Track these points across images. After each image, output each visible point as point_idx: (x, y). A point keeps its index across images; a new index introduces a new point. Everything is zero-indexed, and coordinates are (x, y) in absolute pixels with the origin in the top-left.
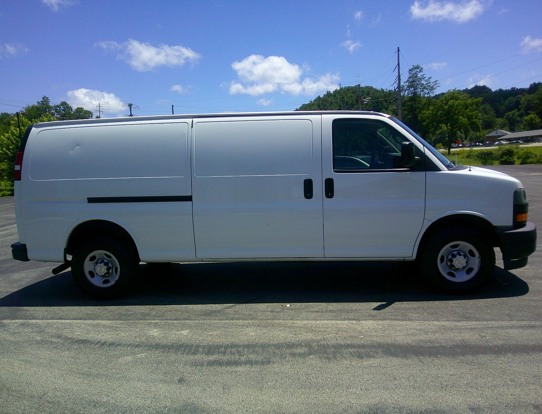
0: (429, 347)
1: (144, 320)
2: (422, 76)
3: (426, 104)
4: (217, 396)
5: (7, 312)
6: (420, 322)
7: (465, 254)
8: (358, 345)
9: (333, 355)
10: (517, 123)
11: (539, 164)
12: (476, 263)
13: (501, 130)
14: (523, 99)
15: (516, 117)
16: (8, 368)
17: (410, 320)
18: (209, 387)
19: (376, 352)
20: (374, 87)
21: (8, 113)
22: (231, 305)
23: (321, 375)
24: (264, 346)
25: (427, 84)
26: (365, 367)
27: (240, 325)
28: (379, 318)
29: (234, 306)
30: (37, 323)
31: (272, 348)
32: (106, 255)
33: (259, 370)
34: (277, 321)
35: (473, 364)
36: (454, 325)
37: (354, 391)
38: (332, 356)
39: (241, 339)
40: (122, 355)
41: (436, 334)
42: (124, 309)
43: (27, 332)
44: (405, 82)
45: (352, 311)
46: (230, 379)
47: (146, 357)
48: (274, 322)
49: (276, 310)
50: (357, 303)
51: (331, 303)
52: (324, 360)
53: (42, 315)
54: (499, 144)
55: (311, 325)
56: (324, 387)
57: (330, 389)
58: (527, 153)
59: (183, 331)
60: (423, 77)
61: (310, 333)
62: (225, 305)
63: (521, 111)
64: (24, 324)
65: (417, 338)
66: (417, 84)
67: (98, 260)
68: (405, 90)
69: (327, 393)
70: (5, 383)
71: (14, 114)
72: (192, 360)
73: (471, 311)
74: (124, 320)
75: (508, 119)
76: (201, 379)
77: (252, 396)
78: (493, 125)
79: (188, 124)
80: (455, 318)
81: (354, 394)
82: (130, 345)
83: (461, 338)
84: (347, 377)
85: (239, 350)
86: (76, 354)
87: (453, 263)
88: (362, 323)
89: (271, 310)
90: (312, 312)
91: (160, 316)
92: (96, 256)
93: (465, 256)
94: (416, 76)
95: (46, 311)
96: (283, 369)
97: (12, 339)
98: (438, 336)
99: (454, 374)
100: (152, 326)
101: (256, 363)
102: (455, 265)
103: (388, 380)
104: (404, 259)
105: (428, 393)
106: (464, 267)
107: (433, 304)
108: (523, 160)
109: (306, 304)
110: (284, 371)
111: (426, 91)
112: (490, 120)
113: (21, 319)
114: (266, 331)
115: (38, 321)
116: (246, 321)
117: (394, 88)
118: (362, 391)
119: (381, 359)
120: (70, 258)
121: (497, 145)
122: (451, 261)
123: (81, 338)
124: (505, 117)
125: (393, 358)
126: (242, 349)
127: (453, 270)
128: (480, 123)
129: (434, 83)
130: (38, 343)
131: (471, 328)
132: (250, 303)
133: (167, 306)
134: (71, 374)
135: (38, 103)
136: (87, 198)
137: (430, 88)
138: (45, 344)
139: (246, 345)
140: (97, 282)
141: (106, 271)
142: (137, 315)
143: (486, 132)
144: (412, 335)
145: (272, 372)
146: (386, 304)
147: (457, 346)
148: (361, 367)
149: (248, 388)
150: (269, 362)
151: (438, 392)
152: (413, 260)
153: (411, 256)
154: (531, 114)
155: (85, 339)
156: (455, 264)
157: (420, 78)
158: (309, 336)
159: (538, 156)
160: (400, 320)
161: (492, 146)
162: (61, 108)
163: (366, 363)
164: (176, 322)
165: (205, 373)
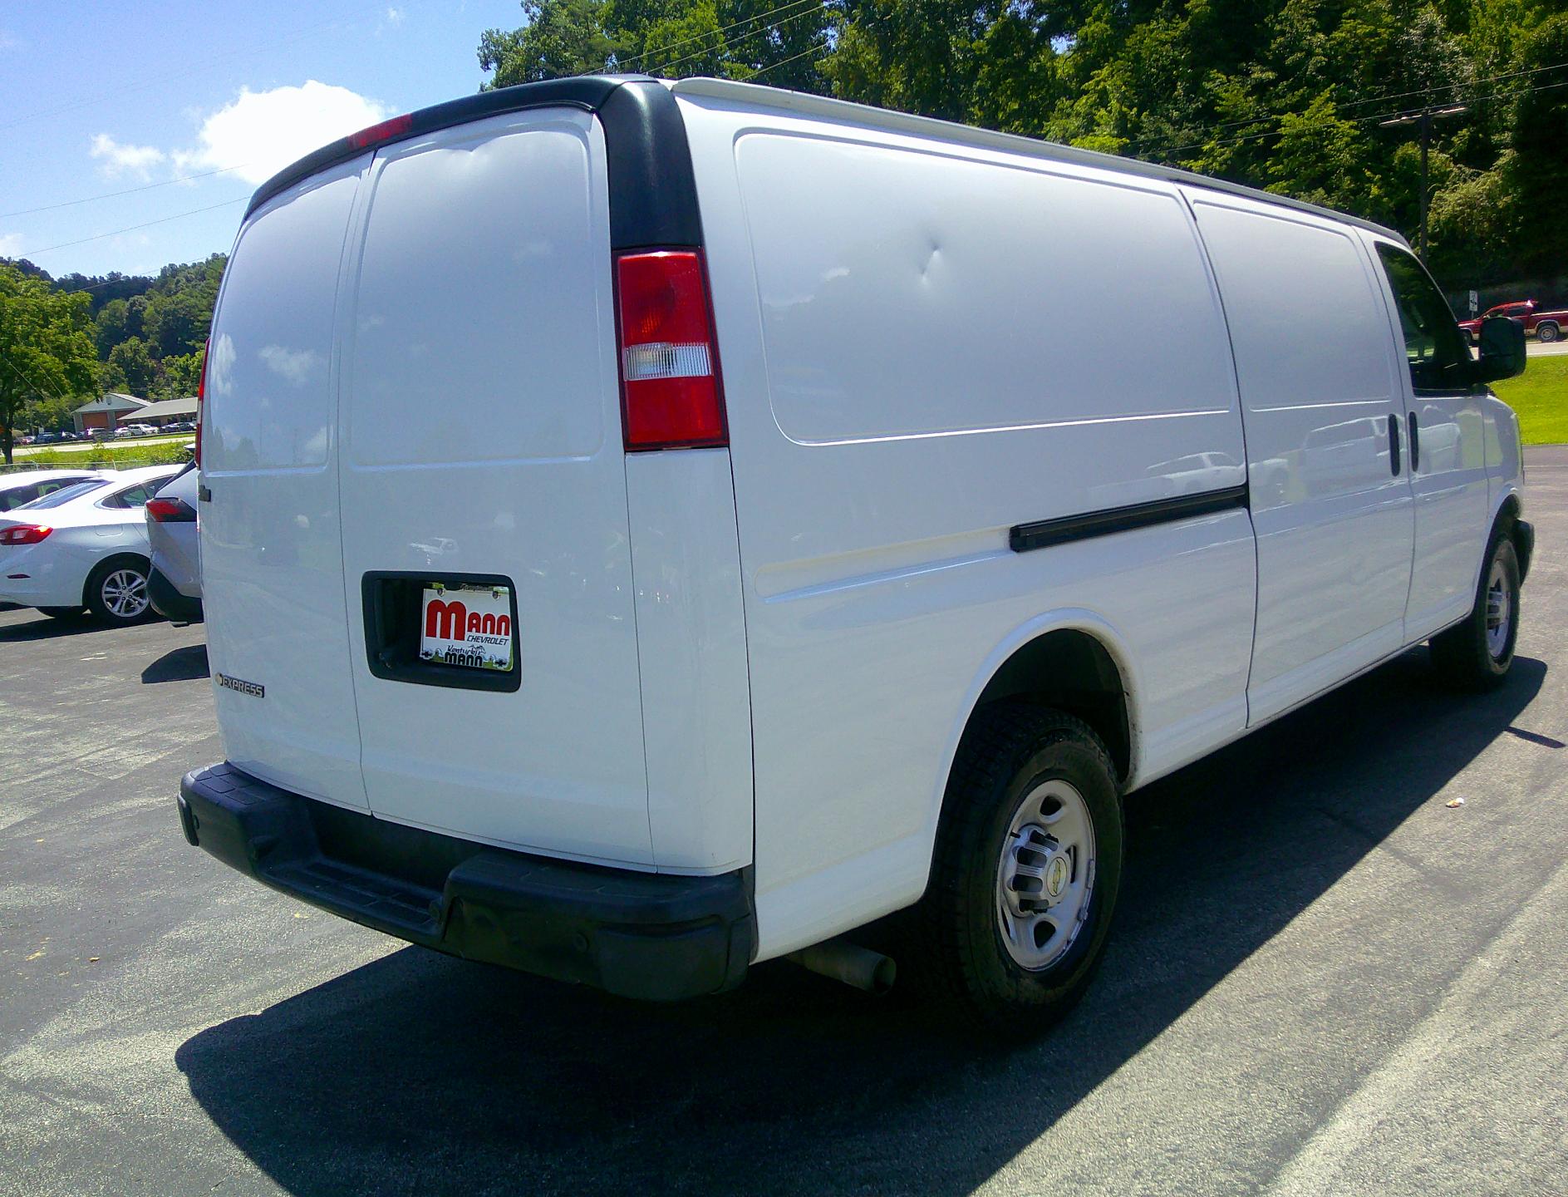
10: (149, 376)
14: (150, 309)
15: (143, 357)
63: (152, 342)
75: (121, 361)
124: (115, 358)
153: (1470, 609)
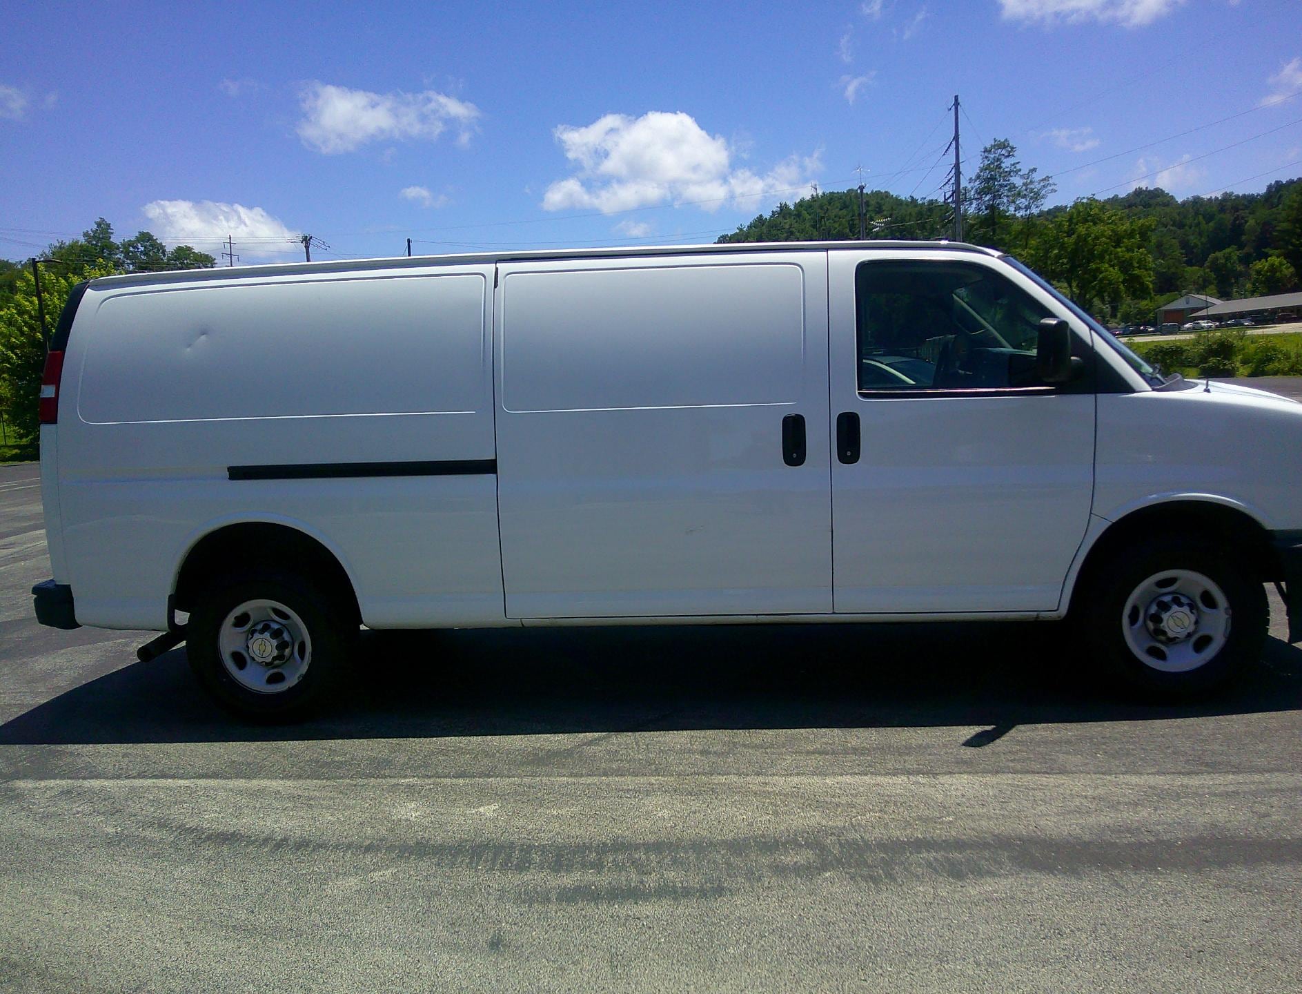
0: (1130, 845)
1: (378, 777)
2: (1013, 167)
3: (1021, 232)
4: (599, 987)
5: (25, 759)
6: (1091, 779)
7: (1191, 600)
8: (944, 841)
9: (885, 868)
10: (1236, 279)
11: (1294, 375)
12: (1218, 623)
13: (1198, 294)
14: (1252, 221)
15: (1234, 262)
16: (37, 914)
17: (1063, 771)
18: (573, 963)
19: (995, 861)
20: (894, 193)
21: (10, 261)
22: (597, 735)
23: (864, 925)
24: (700, 847)
25: (1024, 184)
26: (974, 903)
27: (628, 790)
28: (984, 768)
29: (604, 738)
30: (103, 788)
31: (722, 853)
32: (277, 612)
33: (696, 912)
34: (723, 779)
35: (1256, 891)
36: (1181, 785)
37: (958, 967)
38: (881, 871)
39: (636, 827)
40: (334, 875)
41: (1139, 808)
42: (325, 749)
43: (78, 813)
44: (971, 179)
45: (908, 750)
46: (625, 940)
47: (395, 880)
48: (716, 781)
49: (715, 749)
50: (919, 728)
51: (852, 730)
52: (863, 884)
53: (115, 765)
54: (1194, 328)
55: (812, 788)
56: (879, 959)
57: (896, 964)
58: (1267, 349)
59: (482, 808)
60: (1015, 167)
61: (814, 811)
62: (582, 735)
63: (1246, 250)
64: (69, 792)
65: (1092, 820)
66: (1001, 185)
67: (254, 625)
68: (971, 200)
69: (889, 975)
70: (31, 956)
71: (22, 263)
72: (518, 885)
73: (1216, 747)
74: (327, 779)
75: (1215, 267)
76: (548, 940)
77: (692, 987)
78: (1178, 283)
79: (485, 278)
80: (1180, 766)
81: (959, 976)
82: (349, 846)
83: (1206, 819)
84: (933, 929)
85: (637, 856)
86: (212, 873)
87: (1162, 625)
88: (942, 782)
89: (702, 748)
90: (808, 753)
91: (419, 767)
92: (250, 613)
93: (1192, 606)
94: (999, 167)
95: (125, 755)
96: (760, 909)
97: (42, 832)
98: (1146, 815)
99: (1211, 919)
100: (403, 795)
101: (687, 893)
102: (1167, 630)
103: (1042, 936)
104: (1038, 615)
105: (1155, 972)
106: (1189, 635)
107: (1114, 728)
108: (1257, 367)
109: (789, 731)
110: (765, 916)
111: (1022, 202)
112: (1173, 270)
113: (61, 779)
114: (698, 805)
115: (105, 783)
116: (642, 780)
117: (945, 195)
118: (979, 968)
119: (1011, 879)
120: (182, 618)
121: (1189, 331)
122: (1157, 619)
123: (221, 828)
124: (1207, 264)
125: (1043, 877)
126: (644, 854)
127: (1160, 642)
128: (1149, 280)
129: (1042, 184)
130: (110, 844)
131: (1227, 793)
132: (645, 731)
133: (435, 739)
134: (204, 928)
135: (86, 234)
136: (228, 468)
137: (1032, 195)
138: (128, 846)
139: (654, 844)
140: (253, 680)
141: (275, 653)
142: (359, 765)
143: (1163, 300)
144: (1079, 813)
145: (732, 917)
146: (994, 729)
147: (1198, 841)
148: (965, 903)
149: (677, 964)
150: (719, 891)
151: (1182, 967)
152: (1059, 617)
153: (1056, 608)
154: (1271, 256)
155: (232, 830)
156: (1169, 627)
157: (1006, 170)
158: (814, 819)
159: (1293, 355)
160: (1038, 773)
161: (1176, 334)
162: (138, 249)
163: (974, 889)
164: (461, 781)
165: (557, 922)
